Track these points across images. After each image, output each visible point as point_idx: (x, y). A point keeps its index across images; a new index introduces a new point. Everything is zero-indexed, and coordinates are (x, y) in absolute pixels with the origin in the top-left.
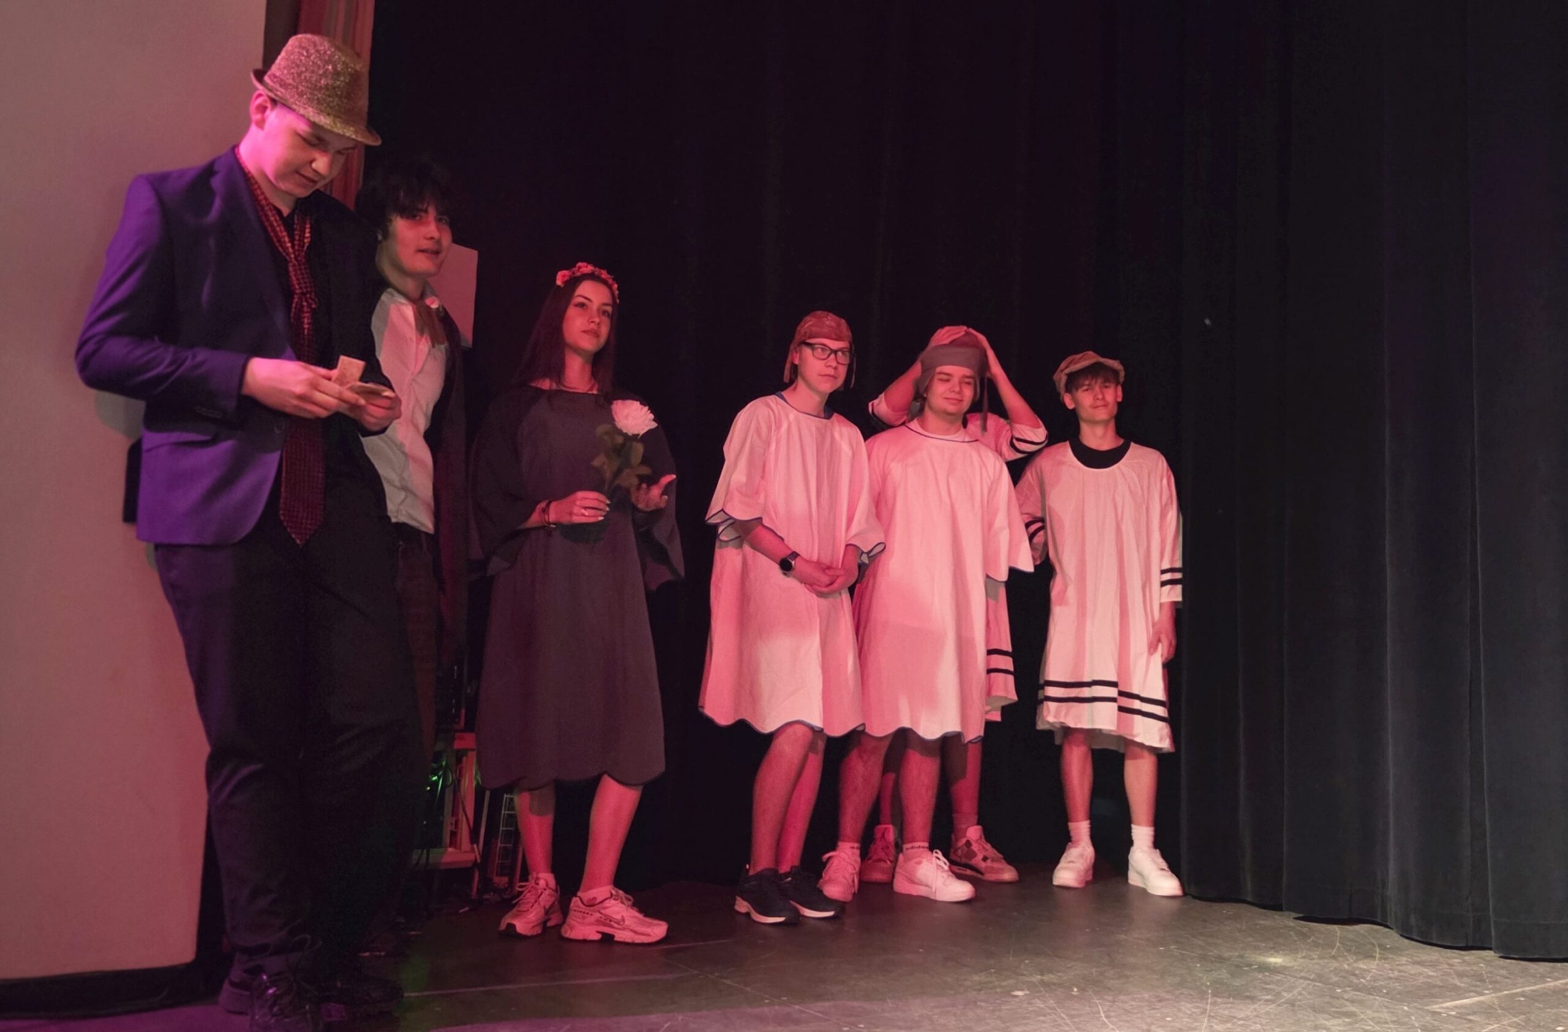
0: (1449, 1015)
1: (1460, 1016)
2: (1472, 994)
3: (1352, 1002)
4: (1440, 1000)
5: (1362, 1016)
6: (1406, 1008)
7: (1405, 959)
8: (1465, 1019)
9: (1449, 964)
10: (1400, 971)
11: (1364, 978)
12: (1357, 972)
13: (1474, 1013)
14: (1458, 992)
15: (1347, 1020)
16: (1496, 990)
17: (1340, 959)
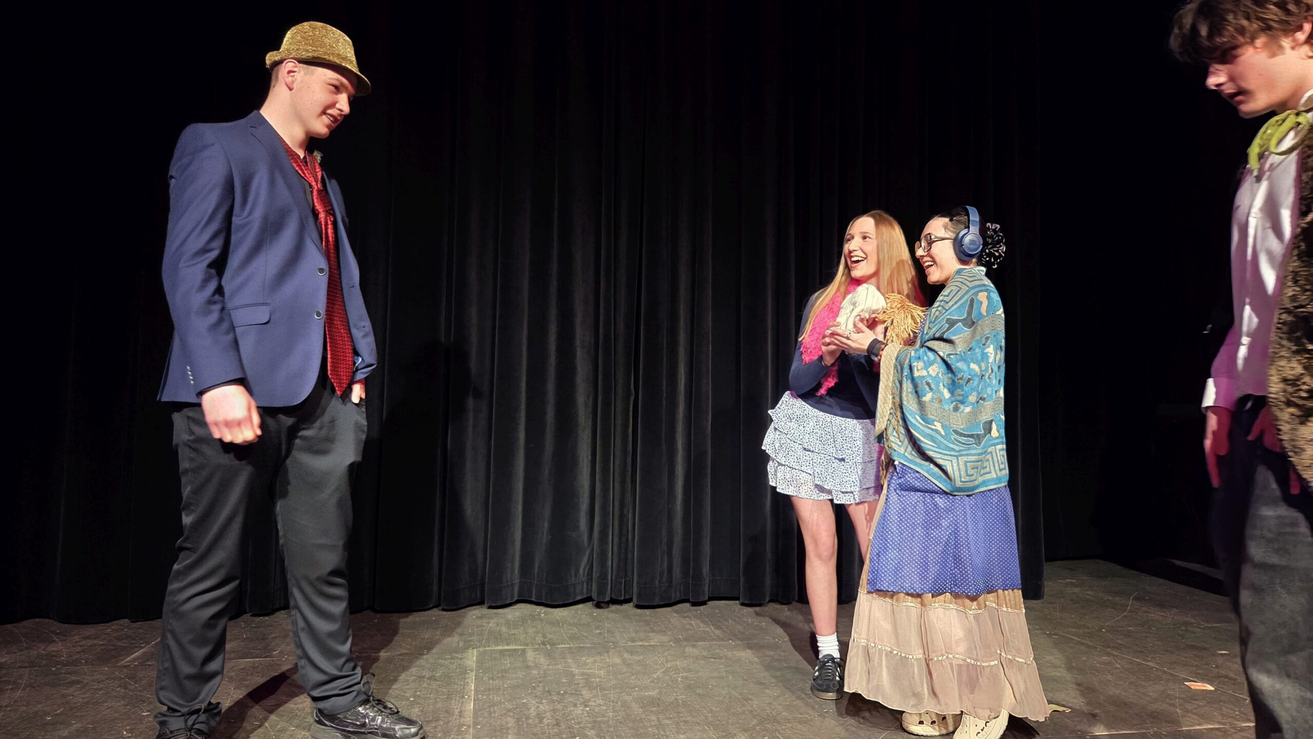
0: (135, 665)
1: (142, 664)
2: (137, 649)
3: (70, 673)
4: (122, 658)
5: (85, 681)
6: (106, 669)
7: (76, 637)
8: (146, 665)
9: (106, 634)
10: (81, 646)
11: (62, 656)
12: (54, 654)
13: (148, 660)
14: (129, 650)
15: (78, 686)
16: (148, 643)
17: (35, 648)
